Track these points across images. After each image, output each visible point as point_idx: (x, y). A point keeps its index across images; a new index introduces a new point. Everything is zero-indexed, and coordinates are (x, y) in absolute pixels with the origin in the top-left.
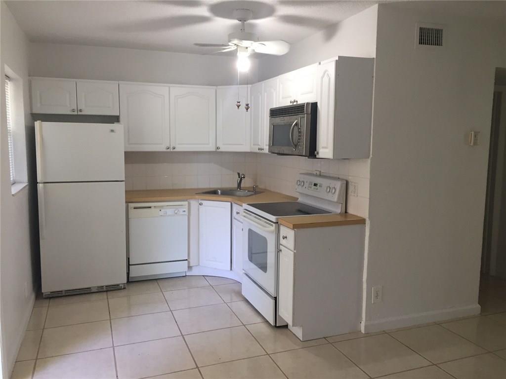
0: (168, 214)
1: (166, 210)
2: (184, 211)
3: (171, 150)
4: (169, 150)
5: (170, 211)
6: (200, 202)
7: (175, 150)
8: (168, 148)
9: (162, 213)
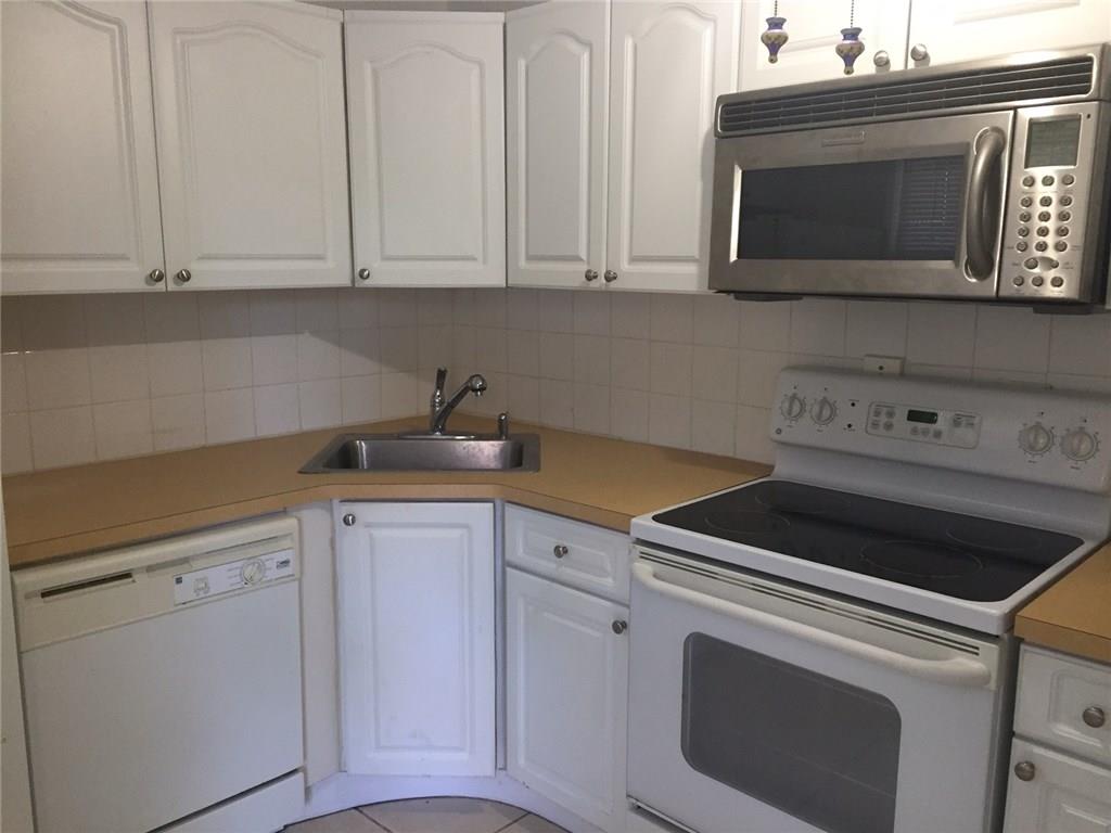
0: (212, 592)
1: (200, 575)
2: (286, 563)
3: (172, 287)
4: (160, 286)
5: (221, 577)
6: (347, 509)
7: (187, 286)
8: (160, 278)
9: (184, 592)
